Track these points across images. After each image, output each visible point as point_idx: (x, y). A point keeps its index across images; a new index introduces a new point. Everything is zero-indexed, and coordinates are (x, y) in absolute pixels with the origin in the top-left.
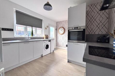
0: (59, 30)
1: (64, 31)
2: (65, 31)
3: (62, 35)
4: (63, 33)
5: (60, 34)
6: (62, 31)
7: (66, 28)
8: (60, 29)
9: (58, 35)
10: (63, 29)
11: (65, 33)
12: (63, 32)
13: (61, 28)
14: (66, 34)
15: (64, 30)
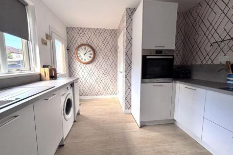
0: (79, 52)
1: (92, 56)
2: (96, 55)
3: (87, 65)
4: (90, 59)
5: (81, 62)
6: (88, 54)
7: (98, 48)
8: (80, 49)
9: (75, 66)
10: (90, 49)
11: (97, 61)
12: (90, 57)
13: (83, 47)
14: (98, 64)
15: (92, 52)
